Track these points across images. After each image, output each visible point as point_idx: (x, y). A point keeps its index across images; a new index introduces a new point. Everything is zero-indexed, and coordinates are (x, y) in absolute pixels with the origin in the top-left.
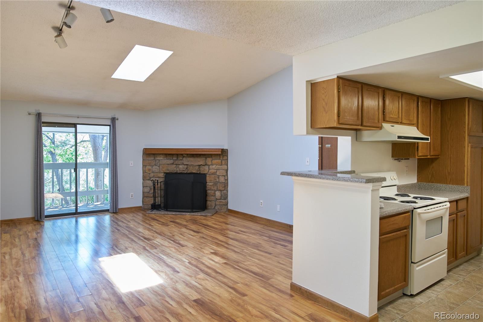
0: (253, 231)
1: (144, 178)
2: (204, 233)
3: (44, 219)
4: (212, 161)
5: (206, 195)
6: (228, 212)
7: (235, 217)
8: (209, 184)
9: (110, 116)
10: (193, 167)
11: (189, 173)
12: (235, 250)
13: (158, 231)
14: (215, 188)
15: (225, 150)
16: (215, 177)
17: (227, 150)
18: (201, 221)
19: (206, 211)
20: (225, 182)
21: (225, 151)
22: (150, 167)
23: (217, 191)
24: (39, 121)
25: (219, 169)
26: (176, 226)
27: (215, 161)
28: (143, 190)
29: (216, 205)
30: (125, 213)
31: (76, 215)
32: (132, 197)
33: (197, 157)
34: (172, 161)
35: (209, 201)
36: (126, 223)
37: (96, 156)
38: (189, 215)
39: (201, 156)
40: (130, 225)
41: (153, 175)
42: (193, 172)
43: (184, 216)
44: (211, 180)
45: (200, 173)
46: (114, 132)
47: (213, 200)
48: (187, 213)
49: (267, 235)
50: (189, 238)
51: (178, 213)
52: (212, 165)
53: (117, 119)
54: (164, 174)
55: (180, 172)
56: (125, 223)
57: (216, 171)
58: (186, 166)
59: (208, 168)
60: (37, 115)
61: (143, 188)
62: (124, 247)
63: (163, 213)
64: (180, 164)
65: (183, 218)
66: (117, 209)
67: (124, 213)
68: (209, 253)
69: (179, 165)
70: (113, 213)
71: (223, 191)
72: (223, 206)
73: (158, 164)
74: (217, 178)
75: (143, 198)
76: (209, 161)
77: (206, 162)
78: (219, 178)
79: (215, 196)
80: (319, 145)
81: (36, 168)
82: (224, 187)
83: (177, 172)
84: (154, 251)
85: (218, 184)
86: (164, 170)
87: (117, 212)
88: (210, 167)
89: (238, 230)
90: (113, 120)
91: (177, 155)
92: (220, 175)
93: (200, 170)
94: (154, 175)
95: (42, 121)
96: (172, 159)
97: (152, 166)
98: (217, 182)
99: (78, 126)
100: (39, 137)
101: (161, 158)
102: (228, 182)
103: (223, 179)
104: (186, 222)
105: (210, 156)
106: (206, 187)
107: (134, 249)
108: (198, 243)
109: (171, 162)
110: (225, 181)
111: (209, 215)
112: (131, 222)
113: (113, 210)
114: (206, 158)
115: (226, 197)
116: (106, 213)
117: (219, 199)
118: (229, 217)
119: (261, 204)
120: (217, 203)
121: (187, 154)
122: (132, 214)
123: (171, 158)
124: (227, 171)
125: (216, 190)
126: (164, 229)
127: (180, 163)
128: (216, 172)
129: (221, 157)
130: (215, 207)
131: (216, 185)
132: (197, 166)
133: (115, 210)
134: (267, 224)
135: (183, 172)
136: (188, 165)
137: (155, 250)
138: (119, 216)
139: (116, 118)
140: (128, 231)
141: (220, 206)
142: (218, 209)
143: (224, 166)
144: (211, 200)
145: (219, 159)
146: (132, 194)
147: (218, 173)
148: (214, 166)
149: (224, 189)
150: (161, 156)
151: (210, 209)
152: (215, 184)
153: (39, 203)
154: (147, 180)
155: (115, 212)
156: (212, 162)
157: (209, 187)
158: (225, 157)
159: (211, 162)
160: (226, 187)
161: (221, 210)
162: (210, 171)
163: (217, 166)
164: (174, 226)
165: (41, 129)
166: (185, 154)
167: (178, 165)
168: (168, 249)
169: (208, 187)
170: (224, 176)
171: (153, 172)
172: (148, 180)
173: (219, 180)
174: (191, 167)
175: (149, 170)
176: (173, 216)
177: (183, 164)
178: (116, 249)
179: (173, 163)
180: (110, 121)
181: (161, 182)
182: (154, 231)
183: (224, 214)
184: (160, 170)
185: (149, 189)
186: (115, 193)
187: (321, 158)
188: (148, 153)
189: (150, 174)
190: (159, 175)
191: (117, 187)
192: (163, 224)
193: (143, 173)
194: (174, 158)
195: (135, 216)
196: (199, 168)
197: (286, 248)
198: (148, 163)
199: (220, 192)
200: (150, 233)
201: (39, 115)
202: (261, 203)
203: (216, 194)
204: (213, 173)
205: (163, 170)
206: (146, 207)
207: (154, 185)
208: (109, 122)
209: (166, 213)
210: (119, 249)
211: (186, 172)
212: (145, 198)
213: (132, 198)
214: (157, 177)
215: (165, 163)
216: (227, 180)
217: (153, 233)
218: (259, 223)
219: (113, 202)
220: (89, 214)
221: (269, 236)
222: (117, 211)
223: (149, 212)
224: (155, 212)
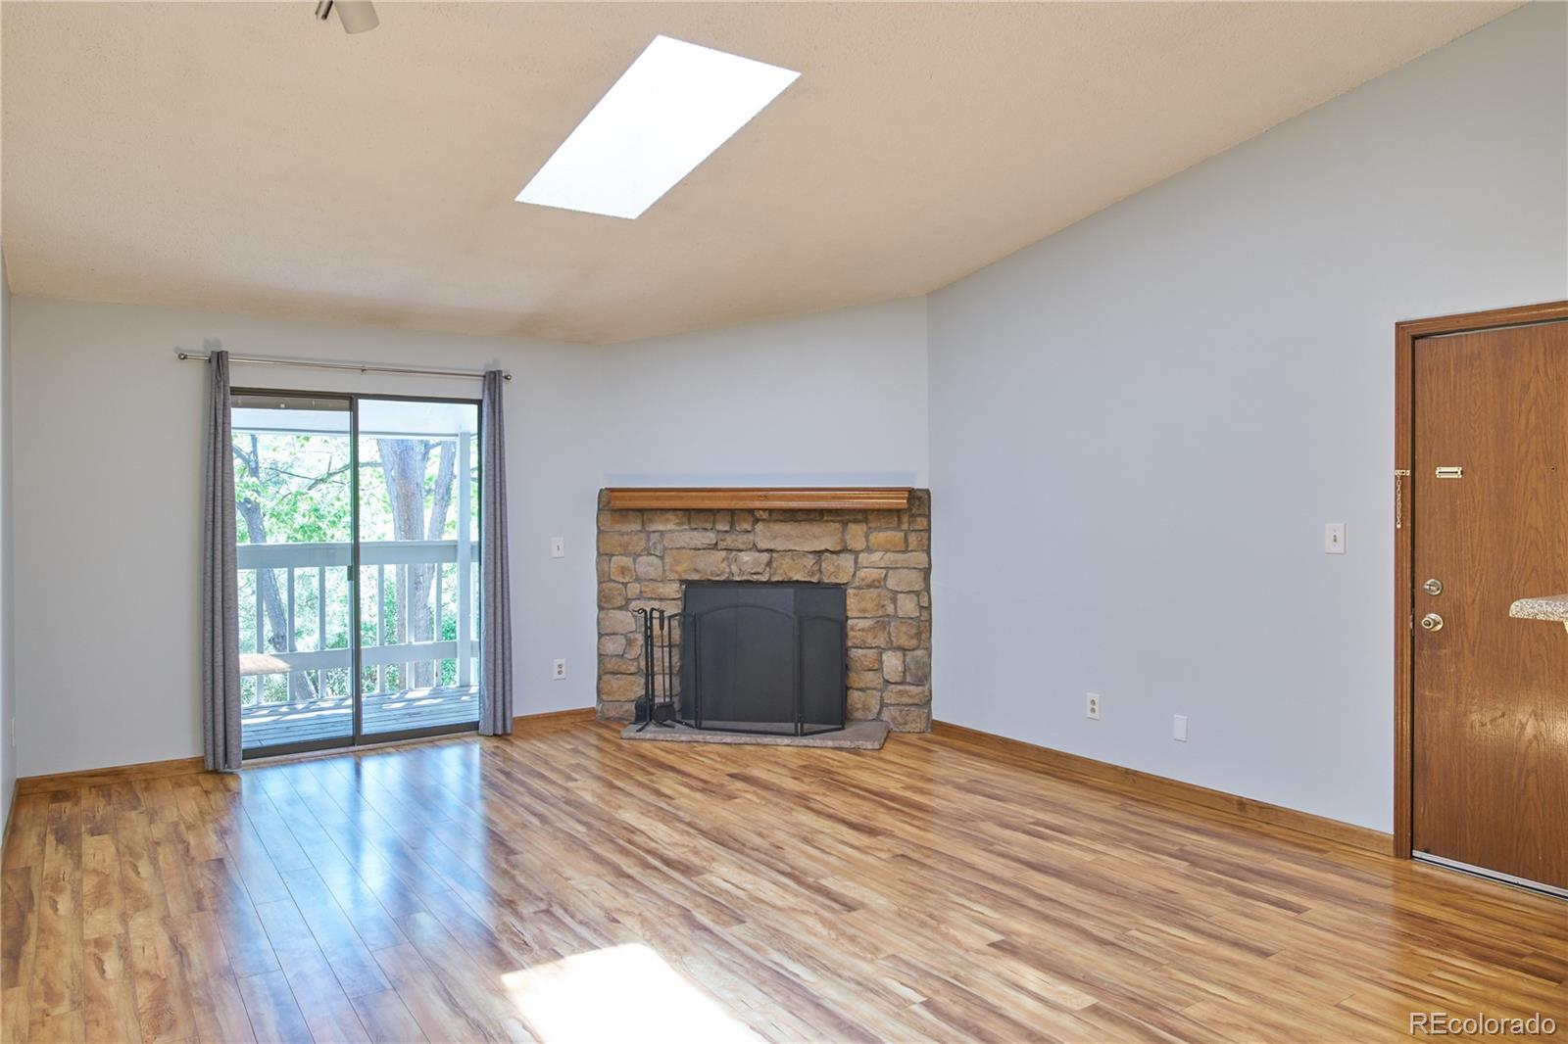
0: (1098, 828)
1: (604, 602)
2: (897, 833)
3: (239, 767)
4: (867, 536)
5: (846, 668)
6: (932, 732)
7: (975, 754)
8: (858, 625)
9: (481, 365)
10: (793, 560)
11: (778, 582)
12: (1083, 925)
13: (702, 824)
14: (881, 641)
15: (920, 494)
16: (879, 596)
17: (927, 491)
18: (850, 773)
19: (849, 730)
20: (921, 615)
21: (919, 498)
22: (627, 561)
23: (890, 653)
24: (218, 382)
25: (896, 568)
26: (764, 798)
27: (880, 537)
28: (598, 649)
29: (883, 705)
30: (541, 738)
31: (356, 748)
32: (560, 672)
33: (811, 521)
34: (710, 537)
35: (857, 689)
36: (560, 782)
37: (408, 519)
38: (788, 745)
39: (825, 518)
40: (575, 790)
41: (638, 591)
42: (795, 579)
43: (771, 751)
44: (864, 610)
45: (819, 582)
46: (494, 425)
47: (870, 685)
48: (779, 740)
49: (1174, 849)
50: (848, 860)
51: (744, 738)
52: (869, 550)
53: (506, 378)
54: (681, 585)
55: (744, 578)
56: (554, 783)
57: (883, 576)
58: (766, 554)
59: (852, 563)
60: (210, 361)
61: (599, 638)
62: (598, 910)
63: (684, 738)
64: (742, 547)
65: (773, 759)
66: (509, 723)
67: (534, 738)
68: (981, 945)
69: (740, 551)
70: (495, 735)
71: (914, 650)
72: (913, 709)
73: (659, 547)
74: (887, 602)
75: (600, 678)
76: (856, 535)
77: (843, 540)
78: (894, 601)
79: (880, 670)
80: (1397, 468)
81: (209, 569)
82: (917, 634)
83: (731, 578)
84: (733, 932)
85: (893, 624)
86: (680, 568)
87: (509, 735)
88: (860, 560)
89: (1032, 820)
90: (494, 380)
91: (732, 512)
92: (899, 590)
93: (820, 571)
94: (643, 589)
95: (231, 385)
96: (712, 529)
97: (636, 556)
98: (888, 615)
99: (361, 402)
100: (220, 446)
101: (670, 526)
102: (930, 614)
103: (913, 605)
104: (795, 778)
105: (860, 517)
106: (843, 634)
107: (644, 921)
108: (903, 887)
109: (708, 542)
110: (918, 614)
111: (870, 747)
112: (576, 780)
113: (495, 726)
114: (845, 524)
115: (923, 678)
116: (466, 736)
117: (895, 683)
118: (941, 752)
119: (1090, 706)
120: (890, 698)
121: (771, 511)
122: (569, 743)
123: (709, 526)
124: (927, 572)
125: (882, 646)
126: (724, 813)
127: (744, 543)
128: (886, 576)
129: (905, 519)
130: (879, 713)
131: (884, 628)
132: (811, 556)
133: (500, 724)
134: (1125, 788)
135: (755, 578)
136: (772, 550)
137: (737, 929)
138: (520, 751)
139: (503, 375)
140: (581, 822)
141: (901, 711)
142: (894, 719)
143: (914, 553)
144: (862, 685)
145: (898, 528)
146: (561, 661)
147: (891, 583)
148: (876, 556)
149: (914, 642)
150: (670, 515)
151: (860, 720)
152: (882, 623)
153: (220, 702)
154: (614, 609)
155: (500, 733)
156: (867, 541)
157: (858, 634)
158: (919, 519)
159: (864, 539)
160: (923, 636)
161: (905, 724)
162: (862, 573)
163: (889, 554)
164: (755, 799)
165: (226, 416)
166: (764, 510)
167: (734, 553)
168: (795, 925)
169: (855, 637)
170: (917, 593)
171: (638, 579)
172: (620, 608)
173: (896, 608)
174: (788, 560)
175: (624, 570)
176: (725, 748)
177: (755, 548)
178: (567, 919)
179: (716, 544)
180: (480, 384)
181: (670, 618)
182: (689, 824)
183: (920, 739)
184: (664, 571)
185: (624, 642)
186: (500, 662)
187: (1409, 524)
188: (619, 504)
189: (625, 584)
190: (661, 590)
191: (506, 636)
192: (707, 788)
193: (600, 583)
194: (720, 527)
195: (581, 748)
196: (819, 562)
197: (1301, 916)
198: (620, 546)
199: (899, 654)
200: (677, 837)
201: (218, 362)
202: (1093, 702)
203: (885, 663)
204: (874, 581)
205: (677, 572)
206: (612, 713)
207: (649, 628)
208: (476, 390)
209: (699, 736)
210: (581, 923)
211: (765, 580)
212: (608, 676)
213: (562, 676)
214: (655, 599)
215: (685, 545)
216: (929, 608)
217: (688, 833)
218: (1089, 783)
219: (492, 696)
220: (403, 742)
221: (1181, 850)
222: (509, 731)
223: (631, 731)
224: (652, 731)
